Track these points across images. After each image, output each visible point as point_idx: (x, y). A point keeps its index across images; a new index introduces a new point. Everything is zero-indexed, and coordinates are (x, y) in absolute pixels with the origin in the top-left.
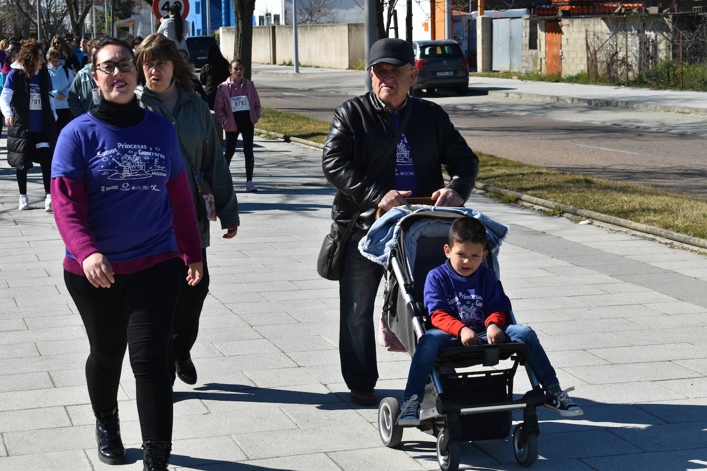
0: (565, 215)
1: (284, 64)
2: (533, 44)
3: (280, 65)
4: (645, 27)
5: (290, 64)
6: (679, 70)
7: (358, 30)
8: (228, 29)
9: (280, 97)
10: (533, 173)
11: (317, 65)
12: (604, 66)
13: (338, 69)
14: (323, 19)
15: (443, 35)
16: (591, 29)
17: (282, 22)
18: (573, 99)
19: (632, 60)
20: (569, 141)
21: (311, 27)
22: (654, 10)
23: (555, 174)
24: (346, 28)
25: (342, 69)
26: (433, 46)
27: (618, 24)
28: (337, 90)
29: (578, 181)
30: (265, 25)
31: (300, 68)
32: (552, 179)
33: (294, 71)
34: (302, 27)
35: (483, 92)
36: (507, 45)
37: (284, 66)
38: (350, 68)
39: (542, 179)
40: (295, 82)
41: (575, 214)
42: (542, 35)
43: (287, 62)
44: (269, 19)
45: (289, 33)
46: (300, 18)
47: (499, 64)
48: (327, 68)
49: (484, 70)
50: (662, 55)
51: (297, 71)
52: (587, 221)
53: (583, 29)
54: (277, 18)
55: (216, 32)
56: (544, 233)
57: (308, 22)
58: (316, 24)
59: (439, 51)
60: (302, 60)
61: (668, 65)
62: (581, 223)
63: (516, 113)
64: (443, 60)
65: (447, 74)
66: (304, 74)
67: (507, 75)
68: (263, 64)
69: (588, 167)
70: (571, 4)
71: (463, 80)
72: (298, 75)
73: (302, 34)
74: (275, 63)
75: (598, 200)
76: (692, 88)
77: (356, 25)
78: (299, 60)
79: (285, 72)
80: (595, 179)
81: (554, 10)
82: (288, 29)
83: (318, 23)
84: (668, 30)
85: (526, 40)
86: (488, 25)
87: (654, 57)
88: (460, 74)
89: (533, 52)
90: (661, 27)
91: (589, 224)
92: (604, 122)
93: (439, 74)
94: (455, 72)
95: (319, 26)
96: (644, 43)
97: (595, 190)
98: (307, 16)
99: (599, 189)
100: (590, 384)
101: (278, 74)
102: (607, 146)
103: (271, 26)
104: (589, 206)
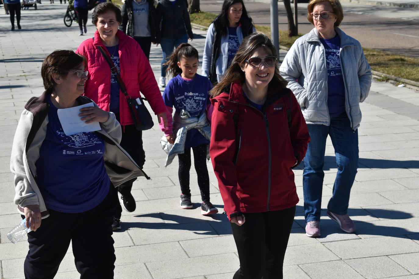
0: (390, 81)
9: (216, 4)
10: (369, 55)
18: (390, 4)
20: (388, 31)
23: (382, 55)
29: (396, 60)
32: (381, 59)
39: (375, 58)
41: (396, 80)
52: (402, 85)
56: (378, 93)
62: (400, 86)
63: (356, 13)
69: (400, 48)
75: (409, 72)
80: (406, 58)
91: (404, 86)
92: (409, 18)
97: (407, 66)
99: (409, 65)
100: (409, 189)
102: (412, 34)
104: (404, 76)
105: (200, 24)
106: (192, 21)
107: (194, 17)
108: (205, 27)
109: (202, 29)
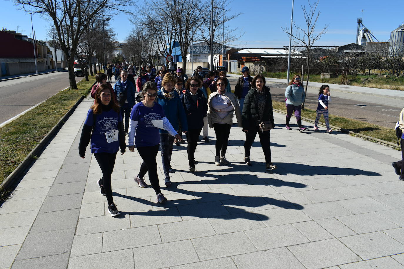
1: (190, 70)
2: (239, 67)
4: (261, 65)
6: (267, 74)
12: (253, 72)
14: (198, 61)
15: (221, 65)
16: (250, 65)
17: (190, 61)
19: (258, 71)
22: (263, 61)
26: (219, 67)
27: (256, 64)
35: (229, 77)
36: (234, 67)
42: (241, 66)
47: (232, 71)
49: (229, 72)
50: (264, 70)
53: (249, 65)
54: (188, 60)
58: (196, 62)
59: (221, 68)
61: (265, 72)
67: (234, 73)
70: (246, 59)
76: (270, 77)
81: (242, 60)
84: (265, 66)
85: (238, 66)
86: (230, 63)
87: (262, 70)
89: (239, 69)
90: (264, 65)
96: (261, 68)
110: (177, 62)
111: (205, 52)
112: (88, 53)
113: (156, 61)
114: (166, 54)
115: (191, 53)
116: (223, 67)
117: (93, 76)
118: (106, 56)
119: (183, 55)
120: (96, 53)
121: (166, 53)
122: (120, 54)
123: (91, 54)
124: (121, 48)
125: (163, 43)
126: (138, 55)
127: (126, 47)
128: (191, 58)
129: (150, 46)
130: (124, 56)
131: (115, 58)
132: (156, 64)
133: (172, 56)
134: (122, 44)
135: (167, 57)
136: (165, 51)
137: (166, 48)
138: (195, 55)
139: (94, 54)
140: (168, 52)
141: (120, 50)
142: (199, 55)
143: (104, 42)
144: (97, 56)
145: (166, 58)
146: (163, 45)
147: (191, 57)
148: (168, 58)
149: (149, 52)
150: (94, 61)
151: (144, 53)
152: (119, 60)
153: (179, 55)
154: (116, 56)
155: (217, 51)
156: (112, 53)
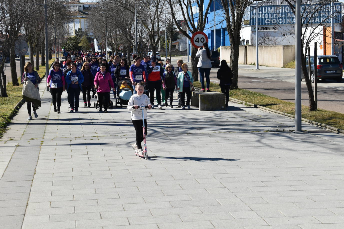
1: (251, 64)
3: (249, 65)
5: (254, 65)
7: (287, 48)
8: (224, 47)
9: (251, 82)
11: (267, 65)
13: (278, 67)
14: (270, 43)
15: (330, 53)
17: (250, 44)
21: (265, 47)
24: (282, 48)
25: (280, 67)
26: (325, 58)
28: (278, 78)
30: (242, 45)
31: (259, 66)
33: (256, 68)
34: (260, 46)
37: (251, 65)
38: (283, 67)
40: (257, 74)
43: (253, 64)
44: (244, 42)
45: (254, 49)
46: (259, 42)
48: (272, 67)
51: (258, 68)
54: (248, 42)
55: (218, 49)
57: (263, 44)
59: (328, 61)
60: (260, 63)
64: (330, 65)
65: (332, 72)
66: (261, 70)
68: (241, 64)
71: (339, 75)
72: (258, 70)
73: (260, 50)
74: (247, 64)
77: (287, 46)
78: (259, 63)
79: (252, 68)
82: (253, 48)
83: (268, 45)
88: (338, 72)
93: (328, 72)
94: (336, 71)
95: (269, 46)
98: (262, 41)
101: (248, 70)
103: (245, 46)
105: (237, 99)
106: (231, 96)
107: (233, 92)
108: (241, 101)
109: (239, 102)
110: (218, 45)
111: (288, 20)
112: (7, 31)
113: (168, 44)
114: (191, 30)
115: (252, 23)
116: (332, 58)
117: (18, 85)
118: (48, 35)
119: (231, 31)
120: (26, 29)
121: (190, 26)
122: (83, 30)
123: (14, 32)
124: (84, 16)
125: (183, 4)
126: (124, 31)
127: (96, 14)
128: (254, 35)
129: (155, 9)
130: (91, 34)
131: (71, 39)
132: (168, 52)
133: (205, 35)
134: (87, 6)
135: (193, 37)
136: (189, 23)
137: (190, 15)
138: (264, 29)
139: (23, 32)
140: (196, 24)
141: (83, 20)
142: (273, 28)
143: (46, 7)
144: (29, 38)
145: (192, 39)
146: (184, 7)
147: (253, 32)
148: (195, 39)
149: (151, 25)
150: (20, 50)
151: (140, 27)
152: (80, 45)
153: (224, 30)
154: (73, 35)
155: (320, 17)
156: (63, 27)
